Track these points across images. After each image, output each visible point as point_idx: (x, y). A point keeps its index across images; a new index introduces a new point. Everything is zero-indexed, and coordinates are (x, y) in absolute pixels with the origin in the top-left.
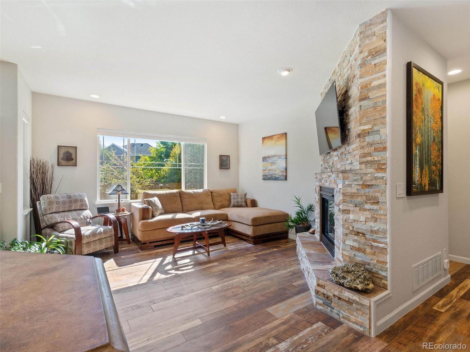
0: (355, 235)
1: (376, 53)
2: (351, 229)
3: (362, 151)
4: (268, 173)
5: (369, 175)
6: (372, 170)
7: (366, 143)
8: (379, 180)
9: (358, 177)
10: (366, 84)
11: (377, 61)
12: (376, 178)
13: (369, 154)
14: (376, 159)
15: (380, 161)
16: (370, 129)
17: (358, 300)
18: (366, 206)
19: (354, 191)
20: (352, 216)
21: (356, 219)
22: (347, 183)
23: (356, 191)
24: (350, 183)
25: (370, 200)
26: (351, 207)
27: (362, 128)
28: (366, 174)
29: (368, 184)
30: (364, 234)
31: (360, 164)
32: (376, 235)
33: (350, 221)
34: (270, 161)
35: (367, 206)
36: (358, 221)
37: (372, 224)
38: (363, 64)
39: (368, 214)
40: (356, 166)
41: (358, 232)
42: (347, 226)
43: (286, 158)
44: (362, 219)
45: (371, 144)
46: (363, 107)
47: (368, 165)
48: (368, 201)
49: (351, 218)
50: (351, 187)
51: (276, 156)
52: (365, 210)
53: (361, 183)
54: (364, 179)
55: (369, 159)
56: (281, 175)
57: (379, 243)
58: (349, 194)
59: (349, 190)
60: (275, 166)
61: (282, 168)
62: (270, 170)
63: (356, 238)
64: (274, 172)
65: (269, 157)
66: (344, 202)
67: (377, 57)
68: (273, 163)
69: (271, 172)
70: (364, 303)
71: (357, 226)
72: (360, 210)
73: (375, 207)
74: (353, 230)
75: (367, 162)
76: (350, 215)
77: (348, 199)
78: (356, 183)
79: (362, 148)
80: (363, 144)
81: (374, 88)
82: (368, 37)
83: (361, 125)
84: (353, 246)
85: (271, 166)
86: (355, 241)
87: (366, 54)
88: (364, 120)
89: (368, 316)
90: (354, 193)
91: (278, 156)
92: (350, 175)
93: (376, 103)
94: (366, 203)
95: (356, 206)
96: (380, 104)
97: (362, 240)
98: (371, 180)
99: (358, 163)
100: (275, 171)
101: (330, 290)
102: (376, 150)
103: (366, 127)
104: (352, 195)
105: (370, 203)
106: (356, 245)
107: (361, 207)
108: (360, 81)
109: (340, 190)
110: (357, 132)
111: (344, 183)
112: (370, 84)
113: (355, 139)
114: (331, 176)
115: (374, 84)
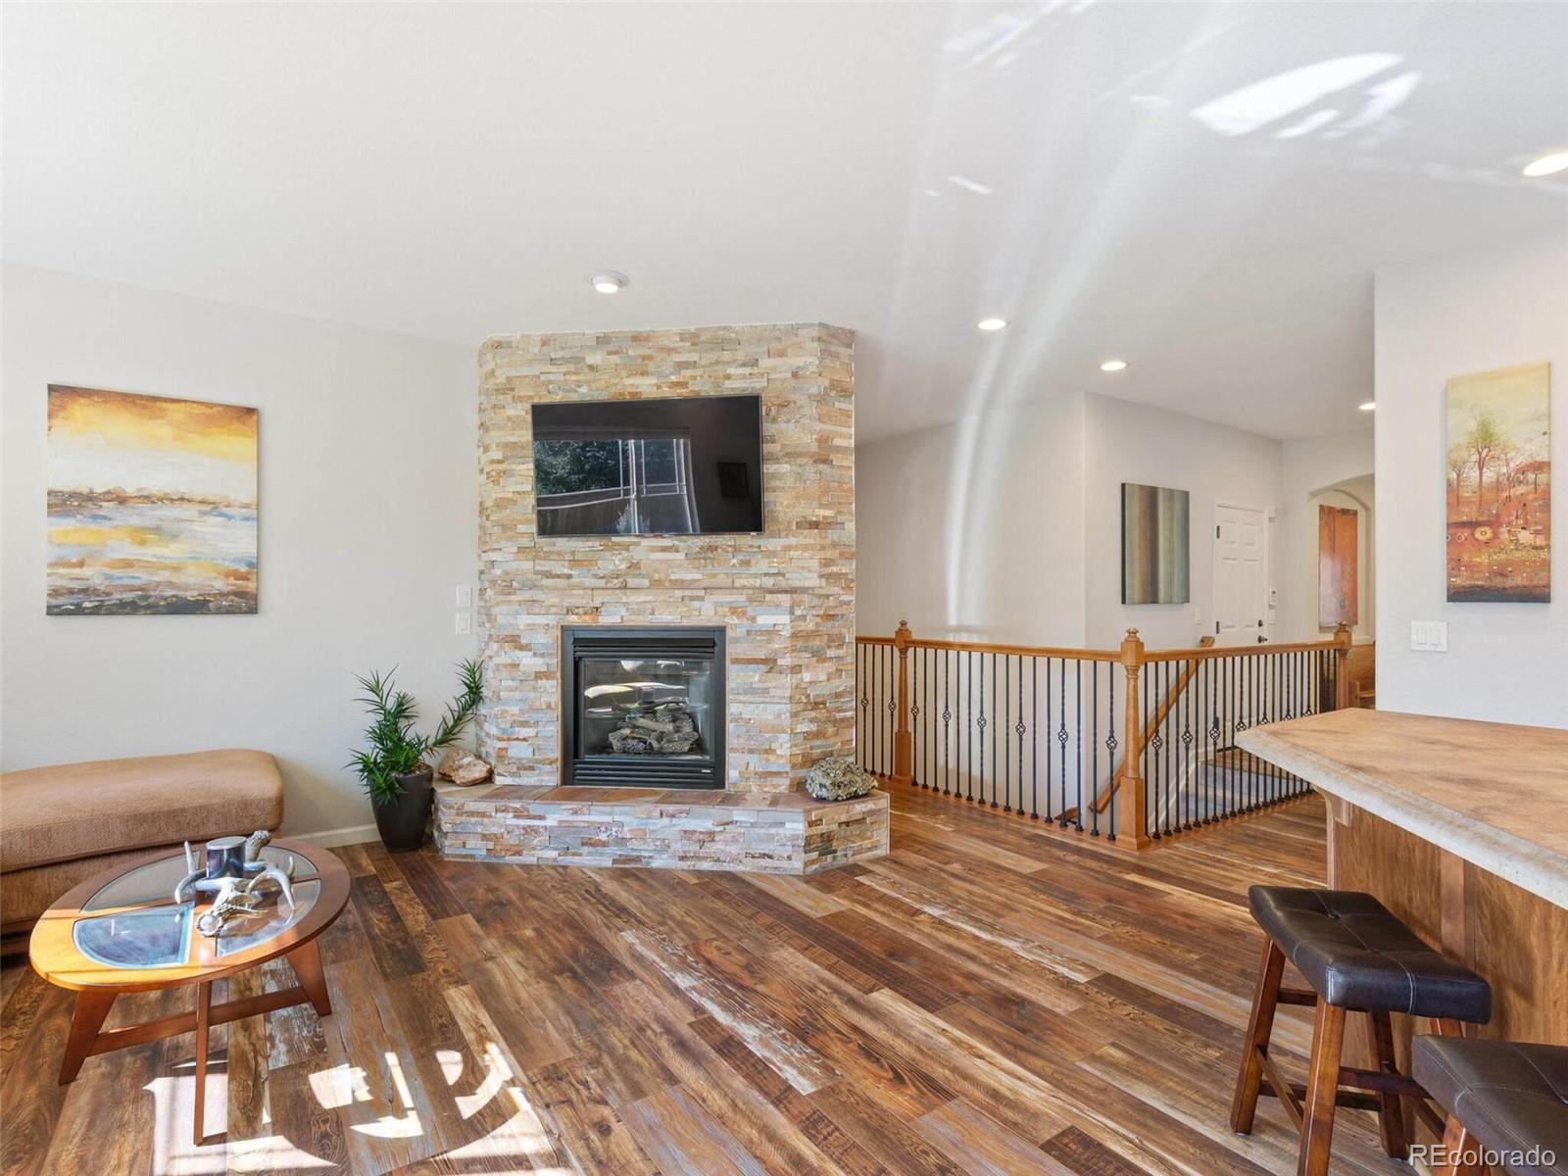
0: (812, 710)
1: (840, 391)
2: (805, 701)
3: (821, 555)
4: (108, 577)
5: (832, 598)
6: (837, 590)
7: (829, 541)
8: (844, 607)
9: (817, 602)
10: (828, 437)
11: (842, 406)
12: (841, 603)
13: (832, 562)
14: (843, 571)
15: (847, 574)
16: (833, 518)
18: (828, 652)
19: (811, 626)
20: (807, 676)
21: (814, 679)
22: (798, 612)
23: (814, 628)
24: (805, 612)
25: (833, 641)
26: (805, 658)
27: (822, 512)
28: (828, 596)
29: (831, 613)
30: (824, 704)
31: (819, 577)
32: (842, 700)
33: (803, 686)
34: (132, 517)
35: (831, 653)
36: (815, 683)
37: (836, 682)
38: (820, 399)
39: (830, 667)
40: (813, 581)
41: (815, 703)
42: (798, 697)
43: (258, 519)
44: (823, 677)
45: (834, 545)
46: (823, 475)
47: (832, 581)
48: (832, 644)
49: (805, 680)
50: (805, 621)
51: (182, 499)
52: (825, 660)
53: (821, 612)
54: (826, 605)
55: (834, 569)
56: (226, 589)
57: (845, 711)
58: (805, 634)
59: (802, 626)
60: (173, 546)
61: (234, 561)
62: (128, 564)
63: (813, 714)
64: (163, 576)
65: (122, 500)
66: (793, 651)
67: (842, 399)
68: (157, 530)
69: (143, 577)
71: (813, 693)
72: (817, 661)
73: (839, 652)
74: (809, 703)
75: (830, 574)
76: (804, 675)
77: (800, 644)
78: (814, 613)
79: (823, 548)
80: (823, 542)
81: (837, 449)
82: (831, 354)
83: (822, 506)
84: (807, 733)
85: (143, 543)
86: (812, 720)
87: (827, 383)
88: (824, 501)
90: (811, 631)
91: (201, 502)
92: (805, 598)
93: (840, 476)
94: (829, 647)
95: (813, 656)
96: (846, 481)
97: (821, 714)
98: (836, 607)
99: (816, 576)
100: (176, 569)
101: (833, 818)
102: (841, 555)
103: (828, 513)
104: (808, 636)
105: (834, 646)
106: (813, 727)
107: (819, 655)
108: (819, 426)
109: (777, 628)
110: (804, 517)
111: (793, 614)
112: (832, 439)
113: (794, 528)
114: (701, 599)
115: (838, 442)
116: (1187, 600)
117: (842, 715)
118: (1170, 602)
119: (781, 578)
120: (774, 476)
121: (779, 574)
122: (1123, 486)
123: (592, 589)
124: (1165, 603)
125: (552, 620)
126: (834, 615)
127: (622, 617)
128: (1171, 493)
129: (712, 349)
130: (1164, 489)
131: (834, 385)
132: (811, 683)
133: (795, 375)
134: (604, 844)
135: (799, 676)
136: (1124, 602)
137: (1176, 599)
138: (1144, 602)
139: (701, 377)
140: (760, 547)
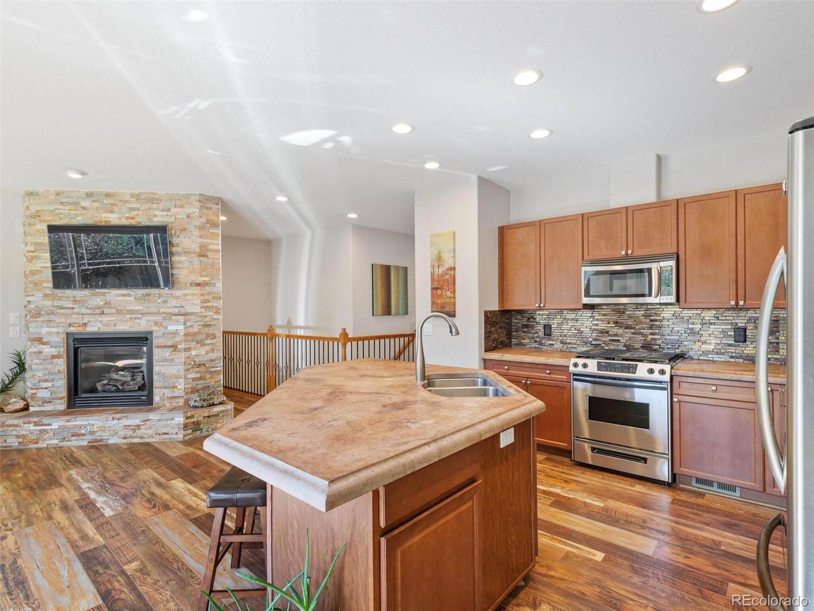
0: (197, 367)
1: (212, 224)
2: (193, 364)
3: (202, 298)
5: (208, 317)
6: (211, 313)
7: (206, 292)
8: (216, 321)
9: (199, 319)
10: (205, 245)
11: (213, 231)
12: (214, 319)
13: (208, 301)
14: (215, 305)
15: (217, 306)
16: (208, 281)
17: (224, 409)
19: (196, 330)
20: (194, 353)
21: (198, 354)
22: (188, 324)
23: (198, 331)
24: (193, 324)
25: (209, 336)
26: (193, 344)
27: (202, 279)
28: (206, 317)
29: (208, 324)
30: (204, 365)
31: (201, 308)
32: (215, 363)
33: (192, 357)
35: (207, 342)
36: (199, 355)
37: (211, 355)
38: (201, 228)
39: (208, 348)
40: (197, 309)
41: (199, 365)
42: (189, 362)
44: (203, 352)
45: (209, 293)
46: (203, 263)
47: (208, 309)
48: (208, 338)
49: (192, 354)
50: (193, 327)
52: (204, 345)
53: (202, 324)
54: (205, 320)
55: (209, 304)
57: (217, 367)
58: (192, 334)
59: (191, 330)
63: (198, 369)
66: (186, 341)
67: (213, 228)
70: (228, 408)
71: (197, 360)
72: (200, 346)
73: (213, 341)
74: (195, 364)
75: (207, 306)
76: (192, 352)
77: (190, 338)
78: (198, 324)
79: (203, 295)
80: (203, 292)
81: (211, 250)
82: (206, 208)
83: (201, 276)
84: (194, 378)
86: (197, 372)
87: (205, 220)
88: (204, 273)
89: (231, 416)
90: (196, 332)
92: (193, 317)
93: (213, 262)
94: (206, 339)
95: (197, 343)
96: (216, 264)
97: (203, 369)
98: (210, 321)
99: (199, 307)
101: (200, 415)
102: (214, 298)
103: (206, 279)
104: (194, 334)
105: (210, 339)
106: (198, 375)
107: (201, 343)
108: (200, 240)
109: (177, 331)
110: (193, 281)
111: (186, 325)
112: (208, 246)
113: (189, 286)
114: (140, 318)
115: (211, 247)
116: (407, 313)
117: (214, 369)
118: (398, 314)
119: (182, 308)
120: (178, 262)
121: (181, 307)
122: (372, 265)
123: (83, 315)
124: (395, 315)
125: (61, 330)
126: (210, 325)
127: (99, 328)
128: (397, 268)
129: (146, 203)
130: (394, 266)
131: (208, 222)
132: (196, 355)
133: (188, 216)
134: (83, 435)
135: (189, 353)
136: (373, 315)
137: (400, 313)
138: (384, 315)
139: (142, 215)
140: (172, 294)
